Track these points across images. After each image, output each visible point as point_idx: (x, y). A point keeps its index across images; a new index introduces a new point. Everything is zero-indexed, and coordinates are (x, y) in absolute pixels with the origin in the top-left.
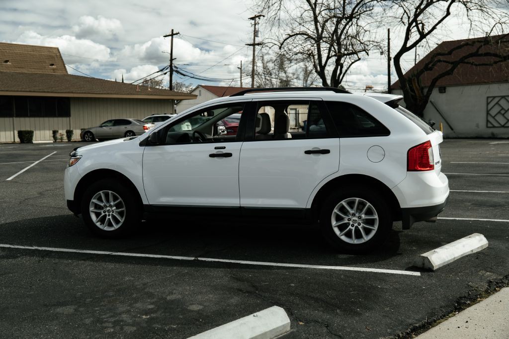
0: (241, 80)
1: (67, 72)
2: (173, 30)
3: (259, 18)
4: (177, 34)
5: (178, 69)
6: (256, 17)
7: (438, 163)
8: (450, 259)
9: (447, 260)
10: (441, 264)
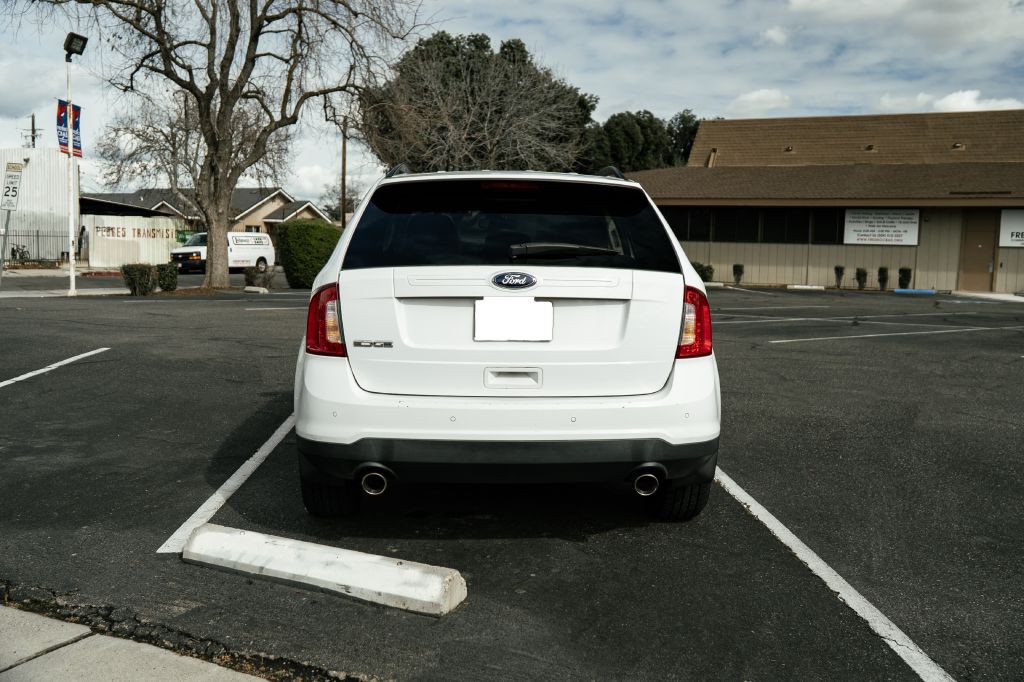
7: (373, 344)
8: (247, 562)
9: (233, 559)
10: (207, 557)
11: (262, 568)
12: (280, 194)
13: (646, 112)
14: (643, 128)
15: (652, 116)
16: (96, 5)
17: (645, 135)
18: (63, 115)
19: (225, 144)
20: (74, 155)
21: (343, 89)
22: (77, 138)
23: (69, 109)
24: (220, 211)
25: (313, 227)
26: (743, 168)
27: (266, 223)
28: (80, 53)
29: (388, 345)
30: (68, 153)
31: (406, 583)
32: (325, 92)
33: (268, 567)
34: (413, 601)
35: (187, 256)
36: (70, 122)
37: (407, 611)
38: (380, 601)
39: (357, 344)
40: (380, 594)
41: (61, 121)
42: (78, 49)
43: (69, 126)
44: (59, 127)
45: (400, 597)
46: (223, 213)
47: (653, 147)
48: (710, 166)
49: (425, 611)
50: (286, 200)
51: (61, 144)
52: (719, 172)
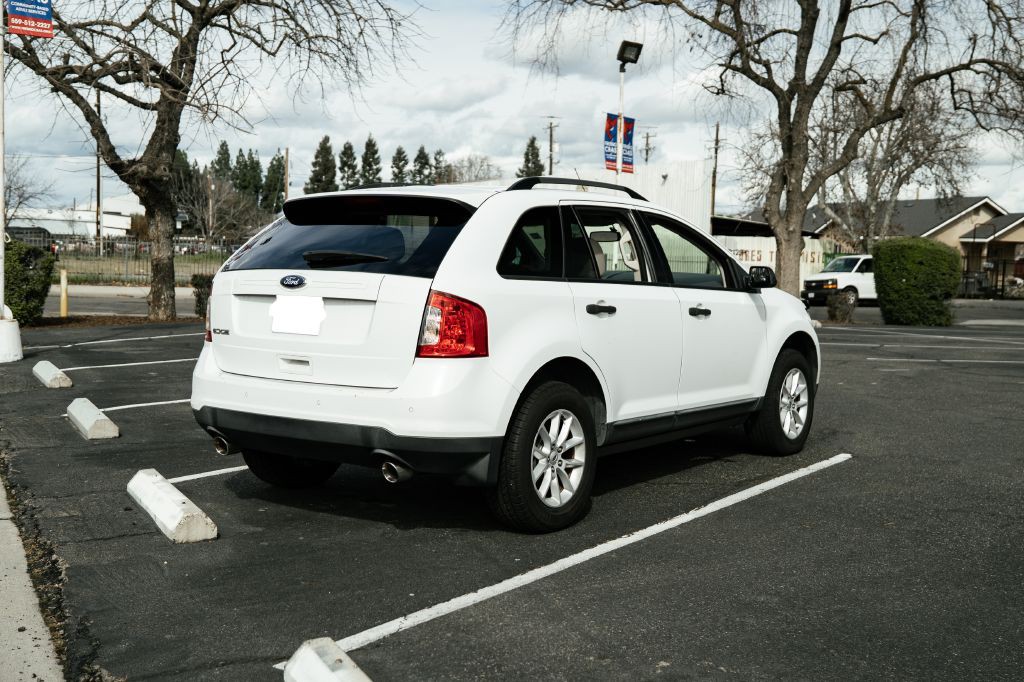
12: (986, 205)
16: (667, 5)
18: (612, 129)
19: (799, 149)
20: (623, 171)
21: (966, 67)
22: (628, 153)
23: (621, 123)
24: (791, 229)
25: (910, 248)
27: (963, 244)
28: (635, 61)
30: (616, 170)
32: (949, 72)
35: (821, 283)
36: (620, 135)
41: (610, 136)
42: (632, 57)
43: (618, 141)
44: (608, 143)
46: (792, 232)
50: (996, 213)
51: (608, 160)
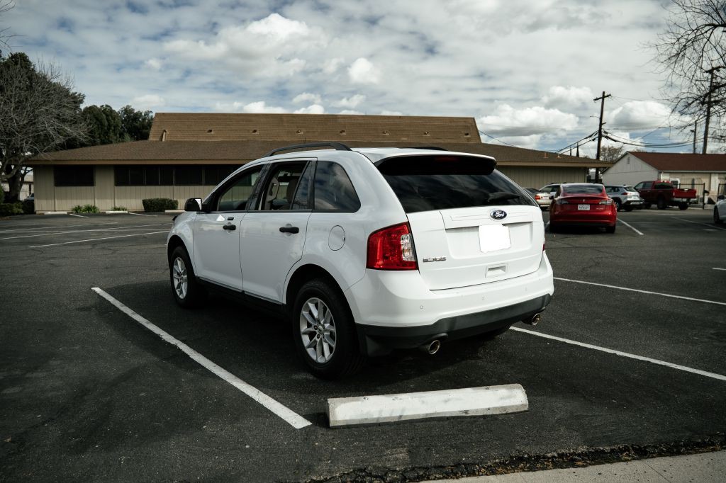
0: (694, 144)
1: (480, 140)
2: (604, 93)
3: (719, 71)
4: (608, 96)
5: (609, 135)
6: (713, 69)
7: (435, 260)
8: (388, 415)
9: (376, 416)
10: (354, 420)
11: (401, 416)
13: (107, 106)
14: (107, 115)
15: (111, 108)
17: (108, 120)
26: (185, 142)
29: (444, 259)
31: (501, 399)
33: (405, 414)
34: (510, 407)
37: (507, 414)
38: (489, 413)
39: (425, 261)
40: (489, 409)
45: (501, 407)
47: (113, 128)
48: (163, 140)
49: (518, 411)
52: (171, 144)
